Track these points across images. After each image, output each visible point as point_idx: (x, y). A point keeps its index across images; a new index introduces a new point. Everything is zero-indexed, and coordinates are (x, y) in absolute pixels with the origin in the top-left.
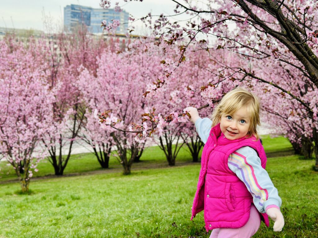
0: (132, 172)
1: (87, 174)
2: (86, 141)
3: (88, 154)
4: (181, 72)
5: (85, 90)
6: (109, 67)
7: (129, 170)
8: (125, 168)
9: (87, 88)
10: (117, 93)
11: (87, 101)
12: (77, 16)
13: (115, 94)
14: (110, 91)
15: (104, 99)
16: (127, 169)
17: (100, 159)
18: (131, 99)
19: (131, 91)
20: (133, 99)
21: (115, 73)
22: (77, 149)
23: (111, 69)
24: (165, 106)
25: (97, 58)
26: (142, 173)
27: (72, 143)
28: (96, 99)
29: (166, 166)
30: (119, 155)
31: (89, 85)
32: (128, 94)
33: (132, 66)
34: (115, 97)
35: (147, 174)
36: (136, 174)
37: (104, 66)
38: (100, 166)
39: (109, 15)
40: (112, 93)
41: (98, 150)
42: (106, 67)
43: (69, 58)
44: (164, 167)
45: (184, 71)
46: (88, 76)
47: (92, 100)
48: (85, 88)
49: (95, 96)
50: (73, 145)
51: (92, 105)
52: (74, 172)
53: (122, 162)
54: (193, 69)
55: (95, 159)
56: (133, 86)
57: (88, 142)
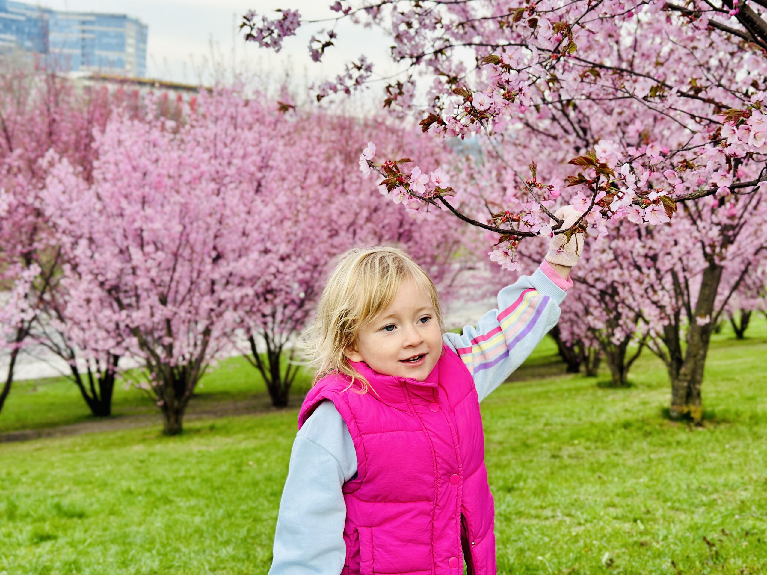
0: (186, 425)
1: (58, 435)
2: (51, 348)
3: (56, 380)
4: (303, 174)
5: (61, 216)
6: (129, 157)
7: (178, 421)
8: (168, 418)
9: (68, 210)
10: (150, 225)
11: (68, 246)
12: (14, 28)
13: (144, 227)
14: (131, 219)
15: (114, 240)
16: (173, 420)
17: (90, 394)
18: (188, 241)
19: (187, 220)
20: (192, 241)
21: (145, 174)
22: (29, 367)
23: (134, 163)
24: (272, 258)
25: (95, 131)
26: (212, 428)
27: (15, 353)
28: (91, 240)
29: (266, 408)
30: (154, 384)
31: (75, 204)
32: (179, 228)
33: (191, 156)
34: (145, 234)
35: (227, 431)
36: (197, 431)
37: (115, 154)
38: (87, 411)
39: (96, 28)
40: (137, 225)
41: (82, 370)
42: (120, 157)
43: (10, 134)
44: (261, 411)
45: (311, 172)
46: (72, 181)
47: (83, 243)
48: (63, 212)
49: (90, 233)
50: (19, 357)
51: (82, 256)
52: (17, 429)
53: (160, 403)
54: (332, 166)
55: (76, 391)
56: (192, 207)
57: (55, 348)
